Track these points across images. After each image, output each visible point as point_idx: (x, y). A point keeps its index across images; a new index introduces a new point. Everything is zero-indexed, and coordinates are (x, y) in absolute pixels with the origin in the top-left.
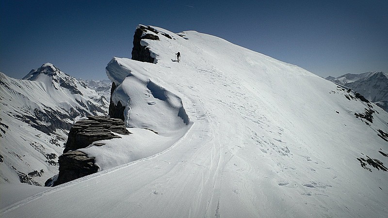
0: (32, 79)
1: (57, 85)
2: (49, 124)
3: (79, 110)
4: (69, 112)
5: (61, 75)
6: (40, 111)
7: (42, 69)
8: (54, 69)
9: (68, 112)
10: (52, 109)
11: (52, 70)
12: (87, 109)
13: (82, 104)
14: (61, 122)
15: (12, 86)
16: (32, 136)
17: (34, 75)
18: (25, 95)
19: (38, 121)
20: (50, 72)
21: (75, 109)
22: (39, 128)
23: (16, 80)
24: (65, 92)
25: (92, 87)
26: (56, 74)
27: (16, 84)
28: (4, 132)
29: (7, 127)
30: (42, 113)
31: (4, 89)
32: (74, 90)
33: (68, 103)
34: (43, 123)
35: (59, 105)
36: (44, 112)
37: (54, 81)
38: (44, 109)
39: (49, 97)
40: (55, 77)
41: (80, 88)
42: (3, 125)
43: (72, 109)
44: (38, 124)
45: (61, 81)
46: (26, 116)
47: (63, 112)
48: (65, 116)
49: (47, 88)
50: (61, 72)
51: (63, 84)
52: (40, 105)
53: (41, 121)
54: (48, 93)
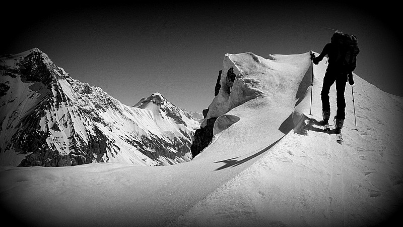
0: (141, 107)
1: (164, 114)
2: (154, 151)
3: (182, 139)
4: (173, 141)
5: (168, 105)
6: (146, 138)
7: (151, 98)
8: (162, 98)
9: (171, 141)
10: (157, 137)
11: (160, 99)
12: (190, 140)
13: (185, 134)
14: (164, 151)
15: (124, 113)
16: (139, 160)
17: (144, 104)
18: (135, 121)
19: (144, 147)
20: (158, 102)
21: (178, 138)
22: (145, 152)
23: (128, 107)
24: (170, 121)
25: (196, 119)
26: (163, 104)
27: (128, 111)
28: (117, 153)
29: (119, 149)
30: (149, 139)
31: (118, 115)
32: (178, 120)
33: (173, 132)
34: (148, 149)
35: (164, 133)
36: (151, 139)
37: (161, 110)
38: (151, 136)
39: (155, 126)
40: (162, 106)
41: (184, 118)
42: (116, 146)
43: (175, 138)
44: (144, 149)
45: (168, 110)
46: (135, 141)
47: (167, 141)
48: (168, 145)
49: (155, 116)
50: (168, 102)
51: (170, 114)
52: (147, 132)
53: (147, 147)
54: (155, 121)
